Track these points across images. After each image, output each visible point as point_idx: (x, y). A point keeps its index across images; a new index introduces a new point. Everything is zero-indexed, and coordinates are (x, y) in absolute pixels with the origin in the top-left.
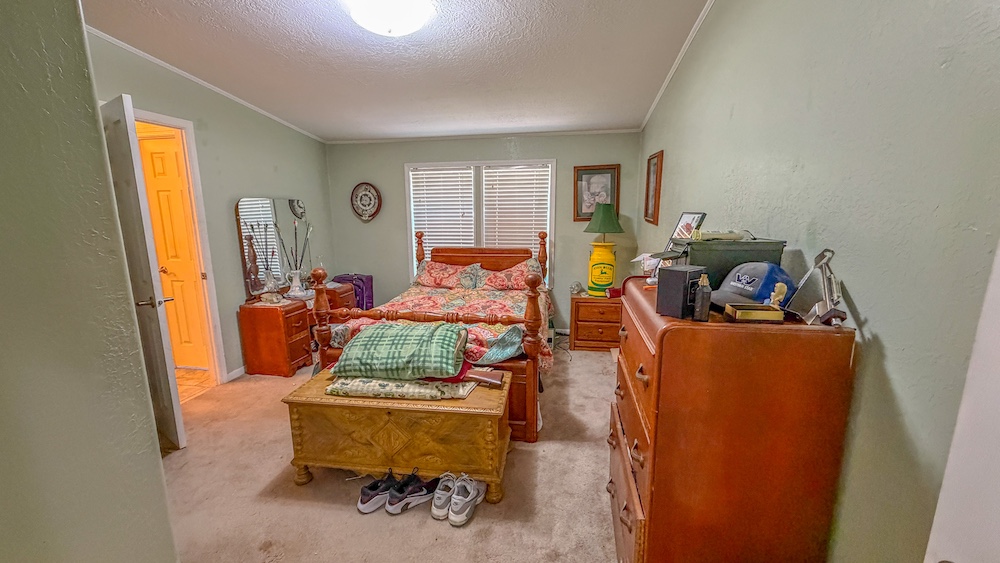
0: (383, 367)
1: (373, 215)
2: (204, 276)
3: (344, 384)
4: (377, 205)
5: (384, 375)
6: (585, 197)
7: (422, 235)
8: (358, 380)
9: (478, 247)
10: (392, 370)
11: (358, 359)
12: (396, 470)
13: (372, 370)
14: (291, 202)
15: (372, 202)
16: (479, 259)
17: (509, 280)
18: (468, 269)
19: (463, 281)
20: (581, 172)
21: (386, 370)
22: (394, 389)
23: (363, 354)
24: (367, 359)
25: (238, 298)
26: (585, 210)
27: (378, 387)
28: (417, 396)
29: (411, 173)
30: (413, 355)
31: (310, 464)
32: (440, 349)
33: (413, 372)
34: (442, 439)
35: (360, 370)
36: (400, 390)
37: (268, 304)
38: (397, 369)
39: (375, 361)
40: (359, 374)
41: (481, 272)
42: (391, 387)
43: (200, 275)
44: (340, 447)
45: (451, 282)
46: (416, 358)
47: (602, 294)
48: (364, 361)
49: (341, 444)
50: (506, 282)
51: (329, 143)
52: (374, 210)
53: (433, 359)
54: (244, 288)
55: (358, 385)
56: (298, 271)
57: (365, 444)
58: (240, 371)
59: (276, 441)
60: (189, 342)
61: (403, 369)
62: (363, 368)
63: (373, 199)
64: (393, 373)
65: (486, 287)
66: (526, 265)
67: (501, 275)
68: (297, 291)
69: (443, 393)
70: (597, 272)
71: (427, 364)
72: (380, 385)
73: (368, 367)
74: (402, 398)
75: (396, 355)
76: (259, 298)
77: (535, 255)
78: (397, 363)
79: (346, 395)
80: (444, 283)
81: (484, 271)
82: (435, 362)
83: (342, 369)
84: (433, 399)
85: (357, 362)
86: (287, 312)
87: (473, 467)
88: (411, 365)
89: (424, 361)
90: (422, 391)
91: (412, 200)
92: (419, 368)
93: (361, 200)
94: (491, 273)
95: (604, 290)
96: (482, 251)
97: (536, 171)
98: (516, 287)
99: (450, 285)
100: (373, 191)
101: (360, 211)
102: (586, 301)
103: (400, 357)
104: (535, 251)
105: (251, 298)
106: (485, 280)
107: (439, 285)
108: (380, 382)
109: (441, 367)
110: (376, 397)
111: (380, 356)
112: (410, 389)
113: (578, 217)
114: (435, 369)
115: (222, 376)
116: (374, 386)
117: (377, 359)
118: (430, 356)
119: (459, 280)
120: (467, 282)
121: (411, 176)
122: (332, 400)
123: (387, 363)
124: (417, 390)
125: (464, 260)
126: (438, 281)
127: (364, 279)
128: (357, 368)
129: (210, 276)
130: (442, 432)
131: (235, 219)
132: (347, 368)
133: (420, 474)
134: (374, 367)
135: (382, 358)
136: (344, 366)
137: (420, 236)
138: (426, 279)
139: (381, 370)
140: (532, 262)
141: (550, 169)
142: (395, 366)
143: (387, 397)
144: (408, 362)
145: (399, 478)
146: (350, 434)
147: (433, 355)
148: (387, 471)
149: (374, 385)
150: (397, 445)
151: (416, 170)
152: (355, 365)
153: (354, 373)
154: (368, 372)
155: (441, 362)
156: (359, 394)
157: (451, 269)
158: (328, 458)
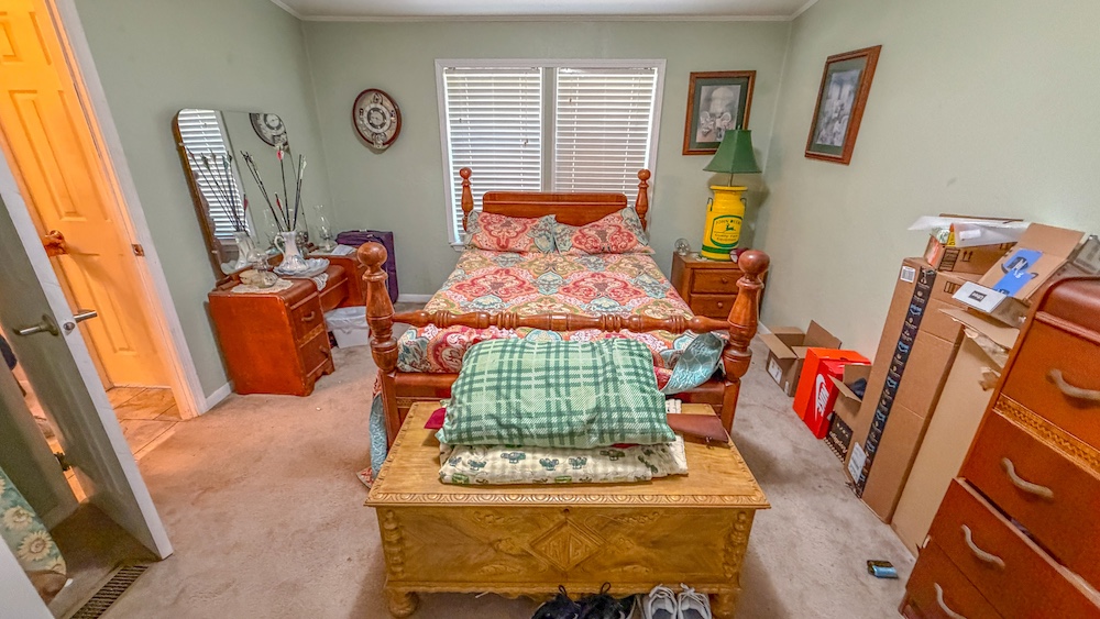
0: (544, 431)
1: (390, 142)
2: (138, 250)
3: (474, 464)
4: (394, 126)
5: (546, 442)
6: (702, 120)
7: (470, 173)
8: (499, 454)
9: (547, 191)
10: (561, 436)
11: (491, 416)
12: (570, 588)
13: (521, 436)
14: (253, 117)
15: (388, 122)
16: (552, 209)
17: (604, 240)
18: (540, 222)
19: (539, 242)
20: (699, 79)
21: (551, 436)
22: (571, 470)
23: (499, 406)
24: (509, 415)
25: (202, 281)
26: (699, 139)
27: (540, 468)
28: (612, 479)
29: (445, 76)
30: (598, 409)
31: (420, 589)
32: (641, 394)
33: (601, 439)
34: (653, 542)
35: (500, 437)
36: (581, 471)
37: (256, 290)
38: (572, 434)
39: (526, 421)
40: (496, 442)
41: (559, 228)
42: (564, 466)
43: (132, 250)
44: (471, 562)
45: (522, 243)
46: (605, 415)
47: (725, 256)
48: (504, 421)
49: (474, 559)
50: (600, 243)
51: (307, 18)
52: (390, 135)
53: (636, 416)
54: (209, 263)
55: (504, 467)
56: (293, 233)
57: (520, 556)
58: (223, 390)
59: (327, 526)
60: (128, 349)
61: (583, 433)
62: (504, 432)
63: (388, 115)
64: (562, 440)
65: (573, 250)
66: (621, 218)
67: (590, 231)
68: (293, 262)
69: (654, 469)
70: (720, 227)
71: (627, 425)
72: (543, 463)
73: (514, 431)
74: (586, 483)
75: (564, 408)
76: (236, 279)
77: (632, 202)
78: (569, 423)
79: (484, 485)
80: (511, 245)
81: (562, 226)
82: (641, 420)
83: (464, 436)
84: (640, 481)
85: (492, 423)
86: (292, 302)
87: (701, 574)
88: (595, 426)
89: (621, 420)
90: (620, 469)
91: (448, 119)
92: (612, 432)
93: (369, 119)
94: (576, 230)
95: (729, 252)
96: (557, 197)
97: (633, 80)
98: (614, 249)
99: (521, 248)
100: (388, 103)
101: (368, 135)
102: (704, 267)
103: (572, 413)
104: (632, 197)
105: (226, 280)
106: (569, 240)
107: (504, 249)
108: (540, 456)
109: (654, 428)
110: (539, 484)
111: (532, 410)
112: (597, 467)
113: (690, 149)
114: (643, 432)
115: (198, 403)
116: (533, 466)
117: (529, 415)
118: (628, 410)
119: (532, 240)
120: (544, 244)
121: (446, 81)
122: (461, 497)
123: (550, 425)
124: (610, 469)
125: (530, 209)
126: (503, 243)
127: (383, 238)
128: (494, 433)
129: (149, 248)
130: (657, 534)
131: (175, 146)
132: (475, 434)
133: (612, 590)
134: (526, 432)
135: (538, 415)
136: (469, 430)
137: (465, 174)
138: (483, 238)
139: (539, 436)
140: (628, 213)
141: (655, 76)
142: (566, 429)
143: (560, 484)
144: (591, 421)
145: (574, 598)
146: (491, 544)
147: (633, 407)
148: (555, 590)
149: (532, 463)
150: (577, 555)
151: (452, 70)
152: (488, 428)
153: (486, 441)
154: (514, 439)
155: (651, 420)
156: (507, 481)
157: (517, 225)
158: (451, 577)
